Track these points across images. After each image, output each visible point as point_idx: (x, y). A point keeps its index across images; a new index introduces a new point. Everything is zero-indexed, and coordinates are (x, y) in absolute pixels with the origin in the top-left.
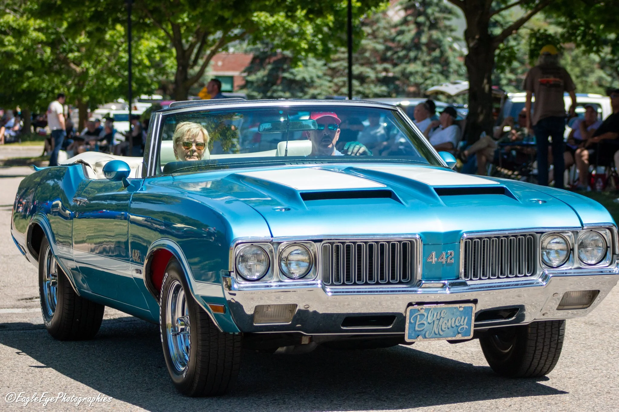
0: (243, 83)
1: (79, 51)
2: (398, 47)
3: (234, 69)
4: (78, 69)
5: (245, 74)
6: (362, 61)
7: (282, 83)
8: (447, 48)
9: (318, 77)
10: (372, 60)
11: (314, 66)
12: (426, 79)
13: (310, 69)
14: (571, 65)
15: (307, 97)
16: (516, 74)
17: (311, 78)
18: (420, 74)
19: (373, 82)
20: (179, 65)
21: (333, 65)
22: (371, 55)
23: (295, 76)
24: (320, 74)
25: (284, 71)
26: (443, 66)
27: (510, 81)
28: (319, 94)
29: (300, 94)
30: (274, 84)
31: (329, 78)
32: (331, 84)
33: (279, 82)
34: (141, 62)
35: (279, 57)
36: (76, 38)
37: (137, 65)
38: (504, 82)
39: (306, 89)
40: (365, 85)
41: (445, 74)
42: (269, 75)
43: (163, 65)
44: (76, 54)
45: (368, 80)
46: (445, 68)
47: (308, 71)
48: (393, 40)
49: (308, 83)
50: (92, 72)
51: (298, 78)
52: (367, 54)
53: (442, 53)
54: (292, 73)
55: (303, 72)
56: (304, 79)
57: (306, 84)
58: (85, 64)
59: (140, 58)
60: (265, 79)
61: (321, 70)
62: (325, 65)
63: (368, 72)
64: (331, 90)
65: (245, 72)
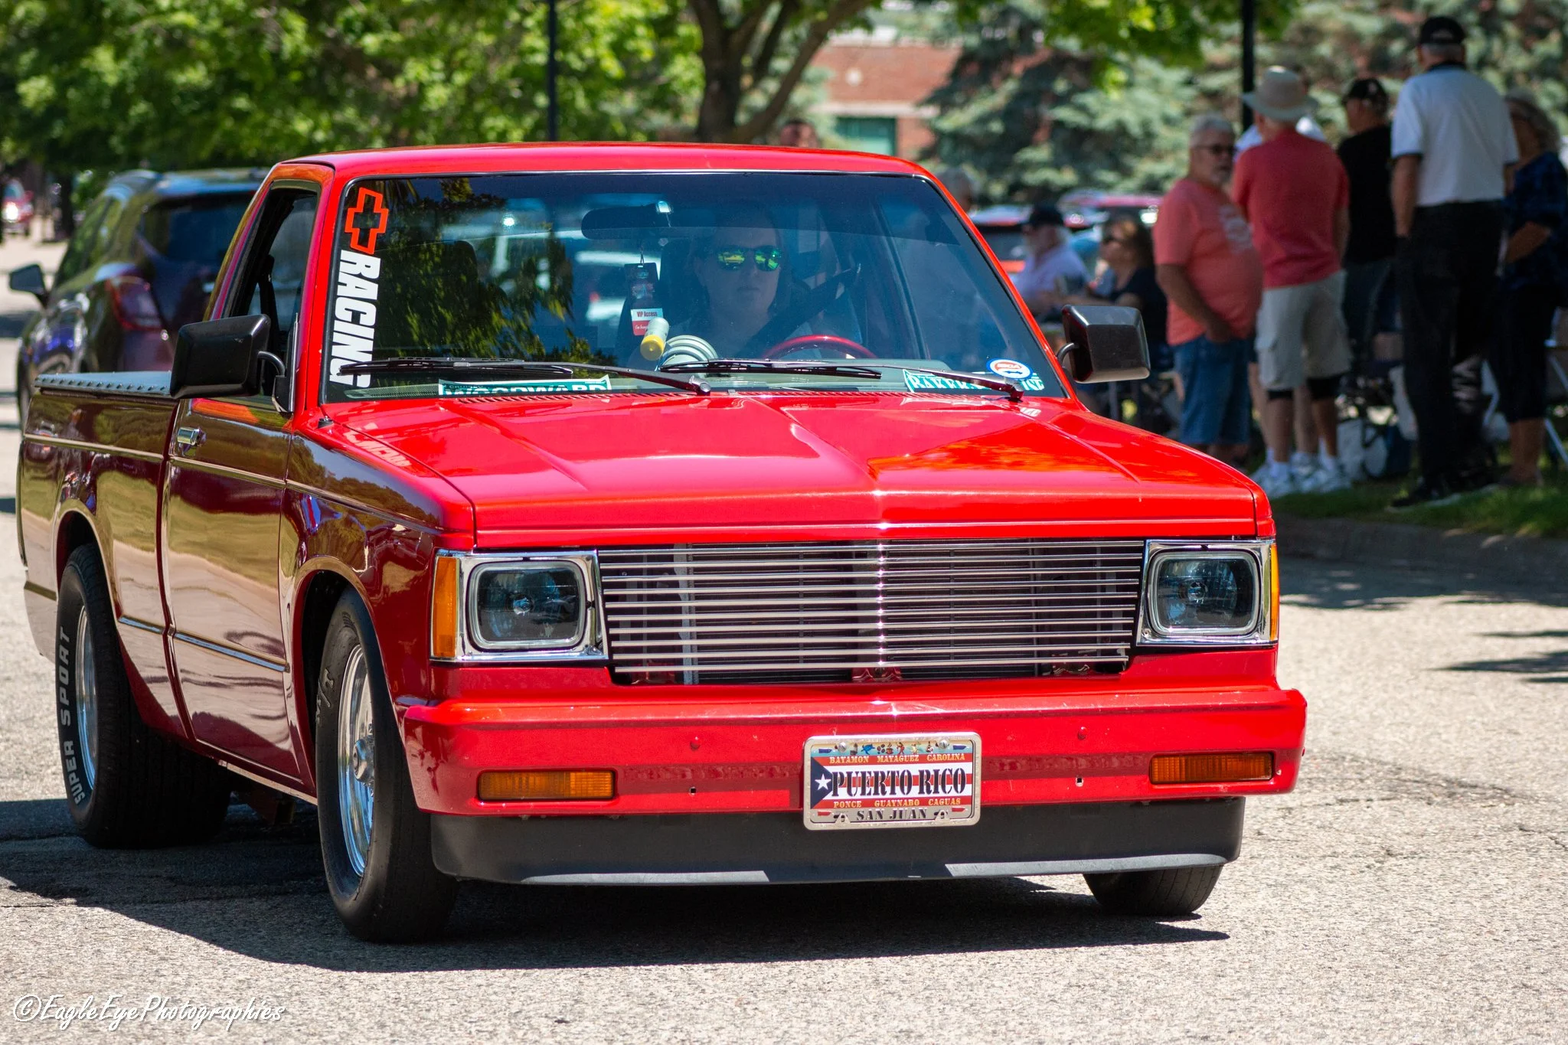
0: (924, 138)
3: (897, 96)
4: (394, 90)
5: (930, 112)
7: (1051, 138)
9: (1168, 121)
11: (1155, 84)
13: (1142, 95)
15: (1131, 184)
17: (1145, 124)
20: (710, 78)
21: (1213, 82)
22: (1337, 51)
23: (1092, 116)
24: (1174, 110)
25: (1057, 100)
29: (1108, 176)
30: (1027, 142)
33: (1041, 135)
34: (592, 67)
35: (1043, 55)
37: (581, 77)
39: (1130, 160)
42: (1007, 114)
43: (663, 78)
47: (1135, 102)
49: (1135, 140)
50: (437, 96)
51: (1104, 122)
52: (1325, 49)
54: (1083, 109)
55: (1120, 106)
56: (1121, 129)
57: (1126, 142)
58: (416, 72)
59: (589, 52)
60: (996, 125)
61: (1178, 98)
62: (1189, 82)
65: (929, 101)
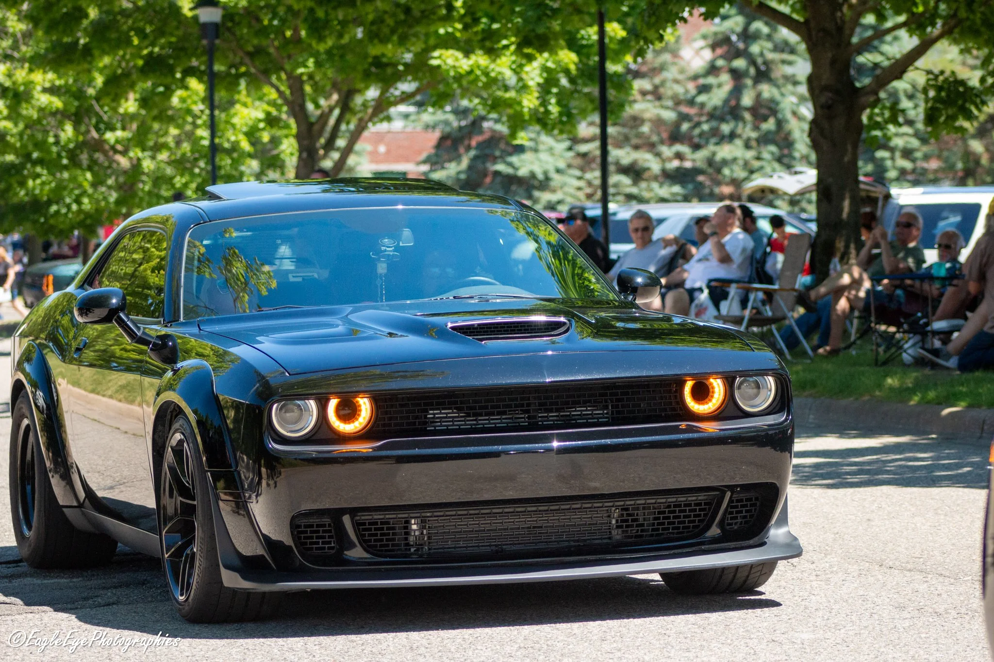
1: (124, 129)
2: (700, 114)
3: (407, 160)
4: (123, 162)
5: (425, 167)
6: (635, 141)
7: (493, 182)
8: (788, 115)
9: (558, 171)
10: (655, 138)
11: (551, 150)
12: (752, 172)
13: (544, 156)
17: (546, 173)
18: (740, 163)
20: (301, 150)
21: (583, 148)
22: (651, 131)
23: (516, 169)
24: (562, 165)
25: (495, 159)
26: (781, 148)
27: (903, 173)
28: (559, 202)
30: (479, 184)
31: (578, 173)
32: (581, 184)
33: (488, 180)
34: (235, 147)
35: (486, 136)
36: (119, 105)
37: (229, 152)
38: (892, 174)
39: (537, 193)
40: (643, 185)
41: (786, 161)
42: (470, 170)
43: (275, 152)
44: (119, 133)
45: (646, 175)
46: (786, 152)
47: (540, 160)
48: (691, 102)
49: (540, 182)
50: (148, 165)
51: (523, 172)
52: (646, 129)
53: (780, 123)
54: (510, 164)
55: (532, 163)
56: (533, 175)
57: (535, 183)
58: (136, 153)
59: (233, 138)
60: (463, 176)
61: (563, 158)
62: (570, 149)
63: (648, 160)
64: (581, 195)
65: (424, 162)
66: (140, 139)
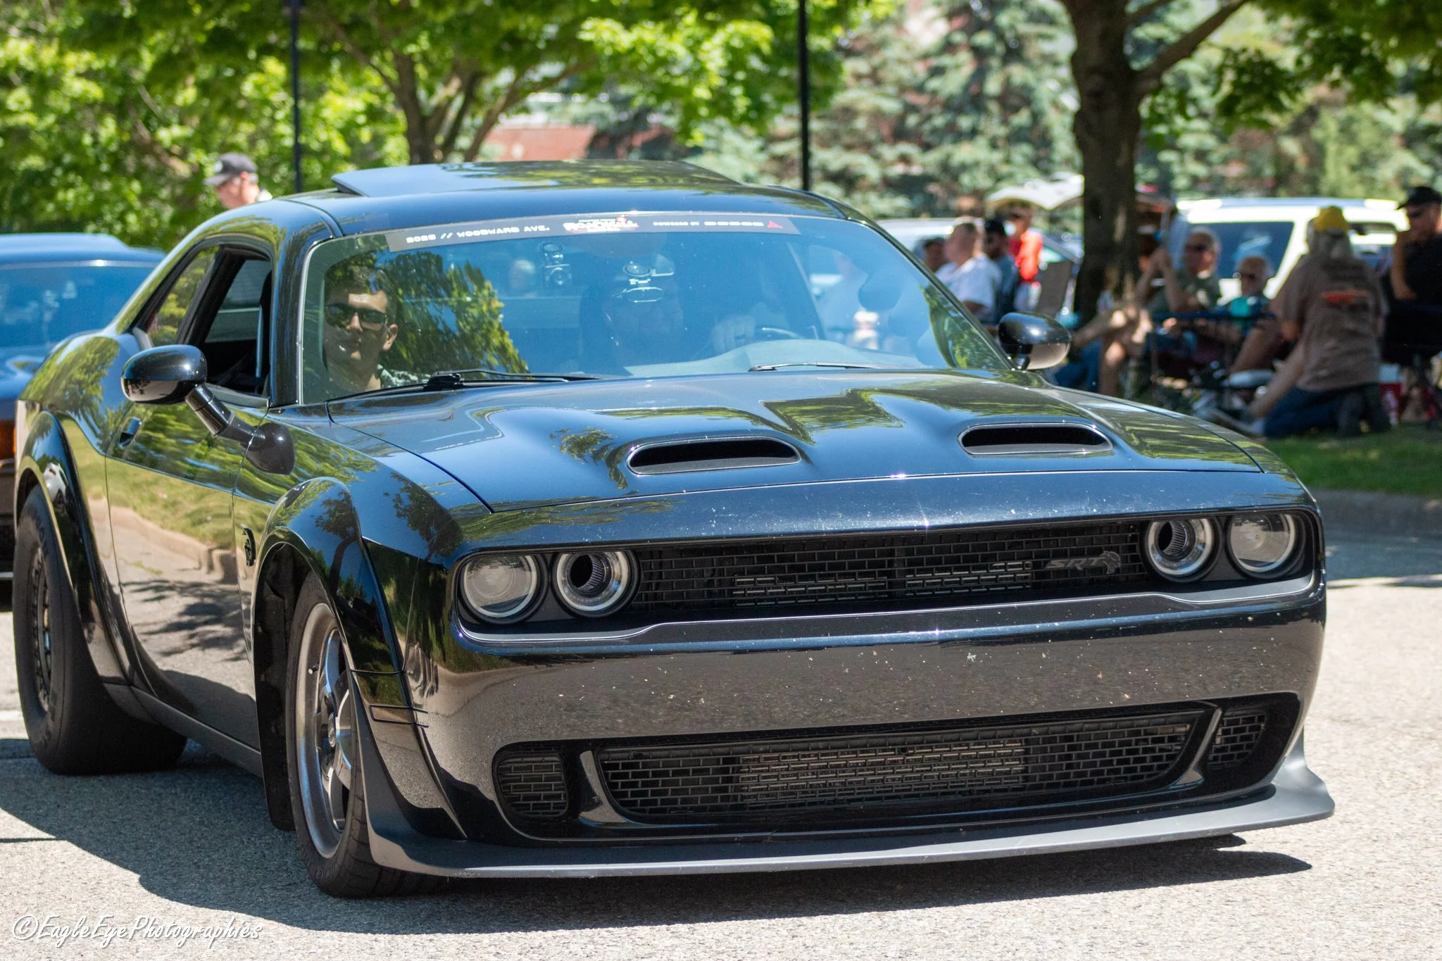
1: (182, 124)
2: (931, 104)
6: (847, 139)
8: (1045, 105)
9: (747, 178)
10: (872, 136)
11: (737, 152)
12: (999, 179)
13: (729, 157)
14: (1336, 140)
16: (1209, 164)
18: (983, 168)
19: (873, 188)
20: (414, 152)
21: (780, 149)
22: (868, 126)
24: (752, 170)
26: (1036, 147)
27: (1195, 181)
34: (326, 149)
35: (653, 132)
36: (175, 93)
37: (318, 155)
38: (1181, 182)
40: (857, 196)
41: (1043, 165)
43: (378, 154)
44: (177, 131)
45: (861, 183)
46: (1042, 153)
47: (723, 161)
48: (920, 89)
52: (861, 124)
53: (1036, 117)
58: (197, 156)
59: (323, 137)
61: (754, 161)
62: (762, 149)
63: (862, 165)
66: (203, 140)
